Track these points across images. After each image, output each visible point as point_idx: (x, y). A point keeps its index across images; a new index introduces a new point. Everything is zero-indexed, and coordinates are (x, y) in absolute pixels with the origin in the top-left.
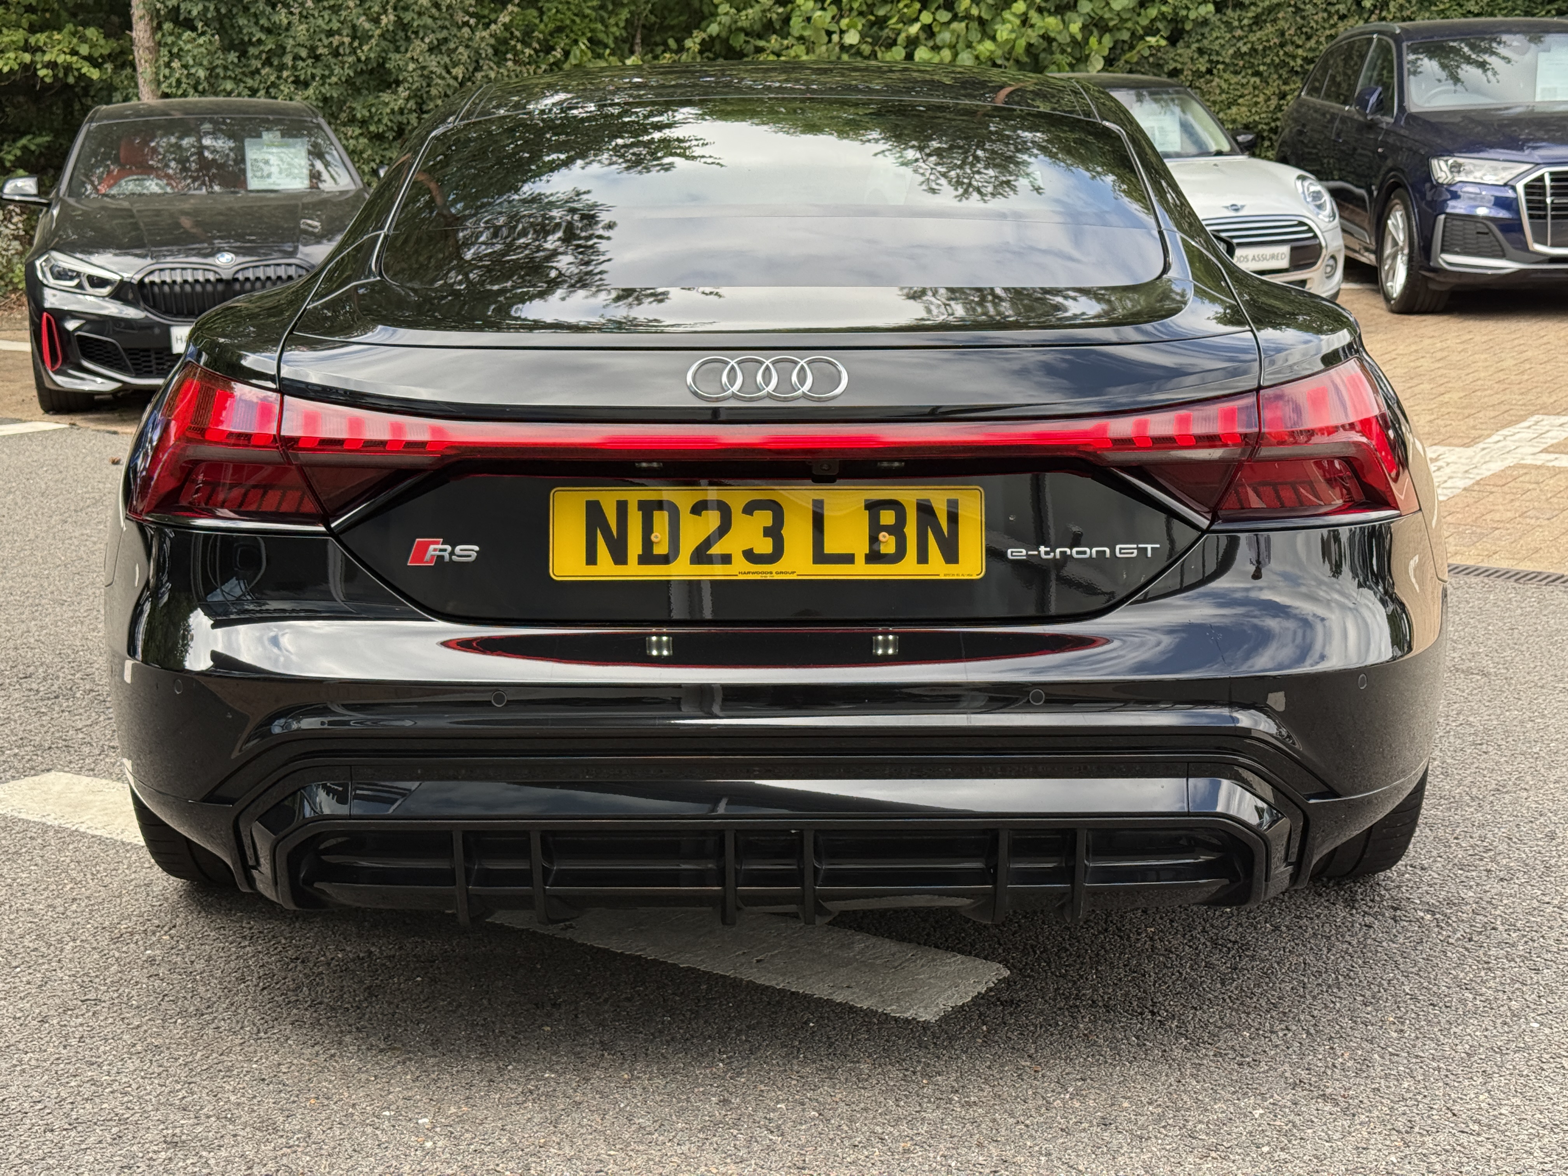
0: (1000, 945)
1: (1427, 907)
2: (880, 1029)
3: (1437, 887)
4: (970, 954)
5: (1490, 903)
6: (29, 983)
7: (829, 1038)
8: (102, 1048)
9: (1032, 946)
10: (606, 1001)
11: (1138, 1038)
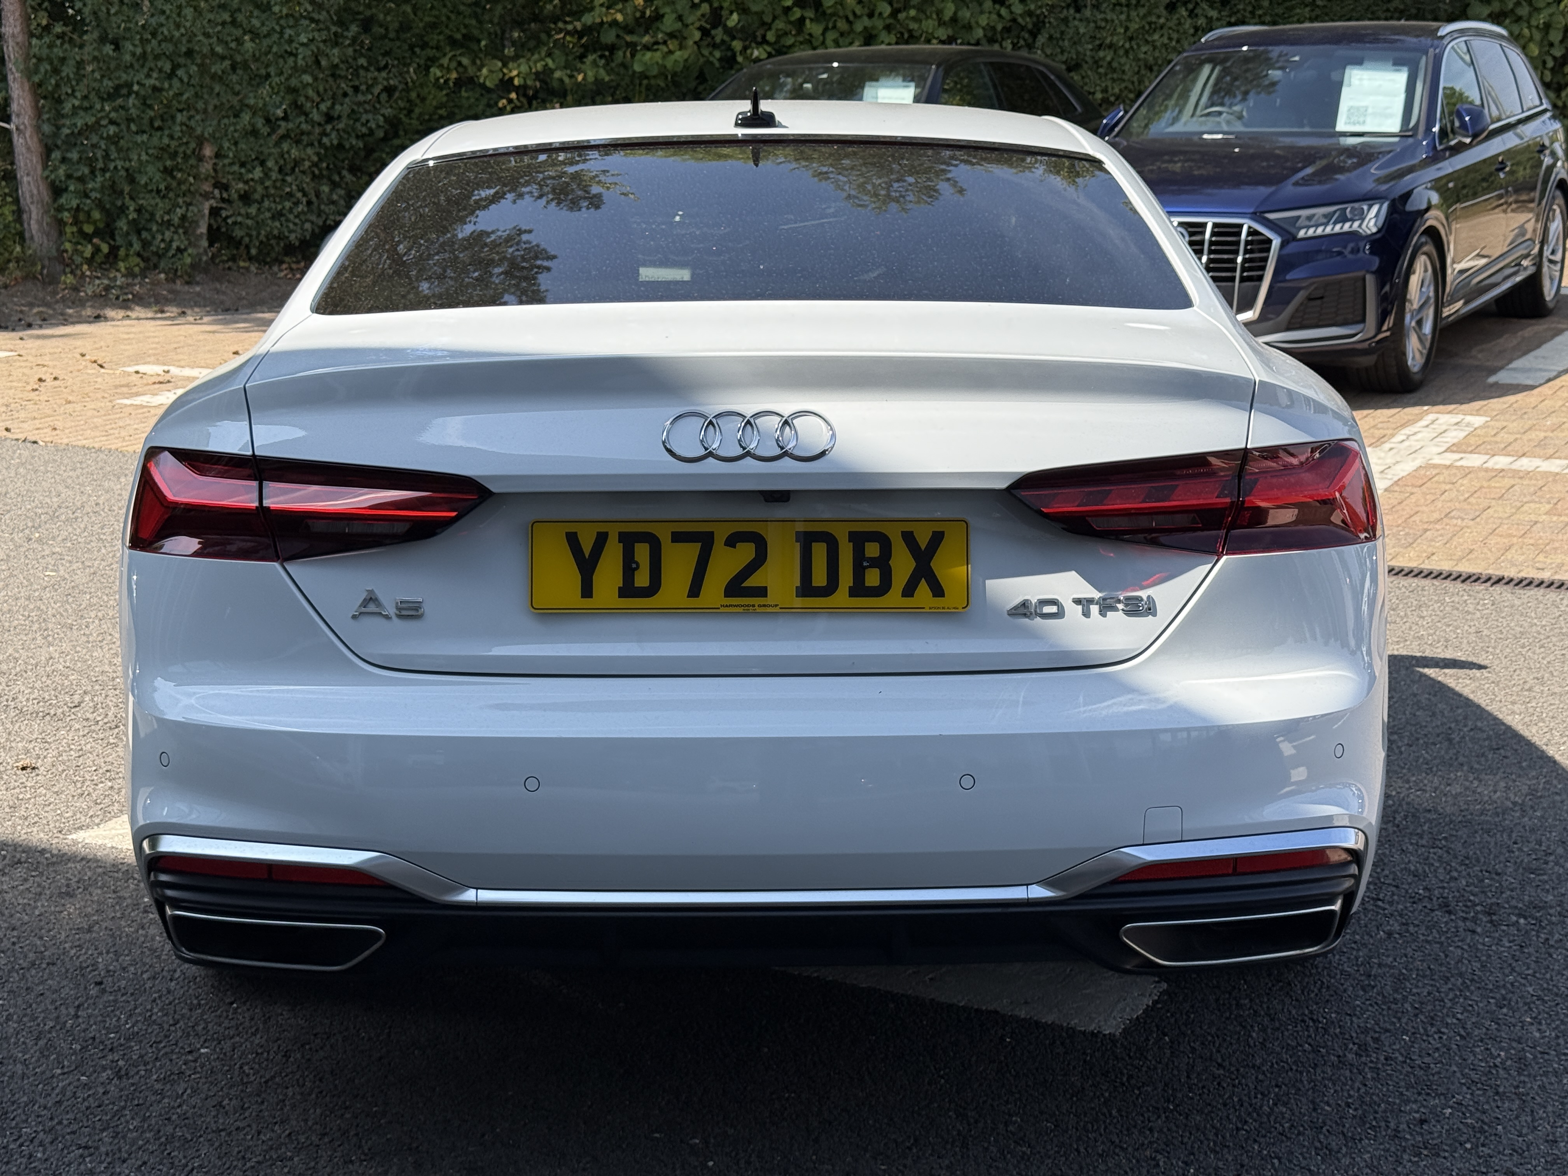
2: (1072, 1043)
7: (1029, 1052)
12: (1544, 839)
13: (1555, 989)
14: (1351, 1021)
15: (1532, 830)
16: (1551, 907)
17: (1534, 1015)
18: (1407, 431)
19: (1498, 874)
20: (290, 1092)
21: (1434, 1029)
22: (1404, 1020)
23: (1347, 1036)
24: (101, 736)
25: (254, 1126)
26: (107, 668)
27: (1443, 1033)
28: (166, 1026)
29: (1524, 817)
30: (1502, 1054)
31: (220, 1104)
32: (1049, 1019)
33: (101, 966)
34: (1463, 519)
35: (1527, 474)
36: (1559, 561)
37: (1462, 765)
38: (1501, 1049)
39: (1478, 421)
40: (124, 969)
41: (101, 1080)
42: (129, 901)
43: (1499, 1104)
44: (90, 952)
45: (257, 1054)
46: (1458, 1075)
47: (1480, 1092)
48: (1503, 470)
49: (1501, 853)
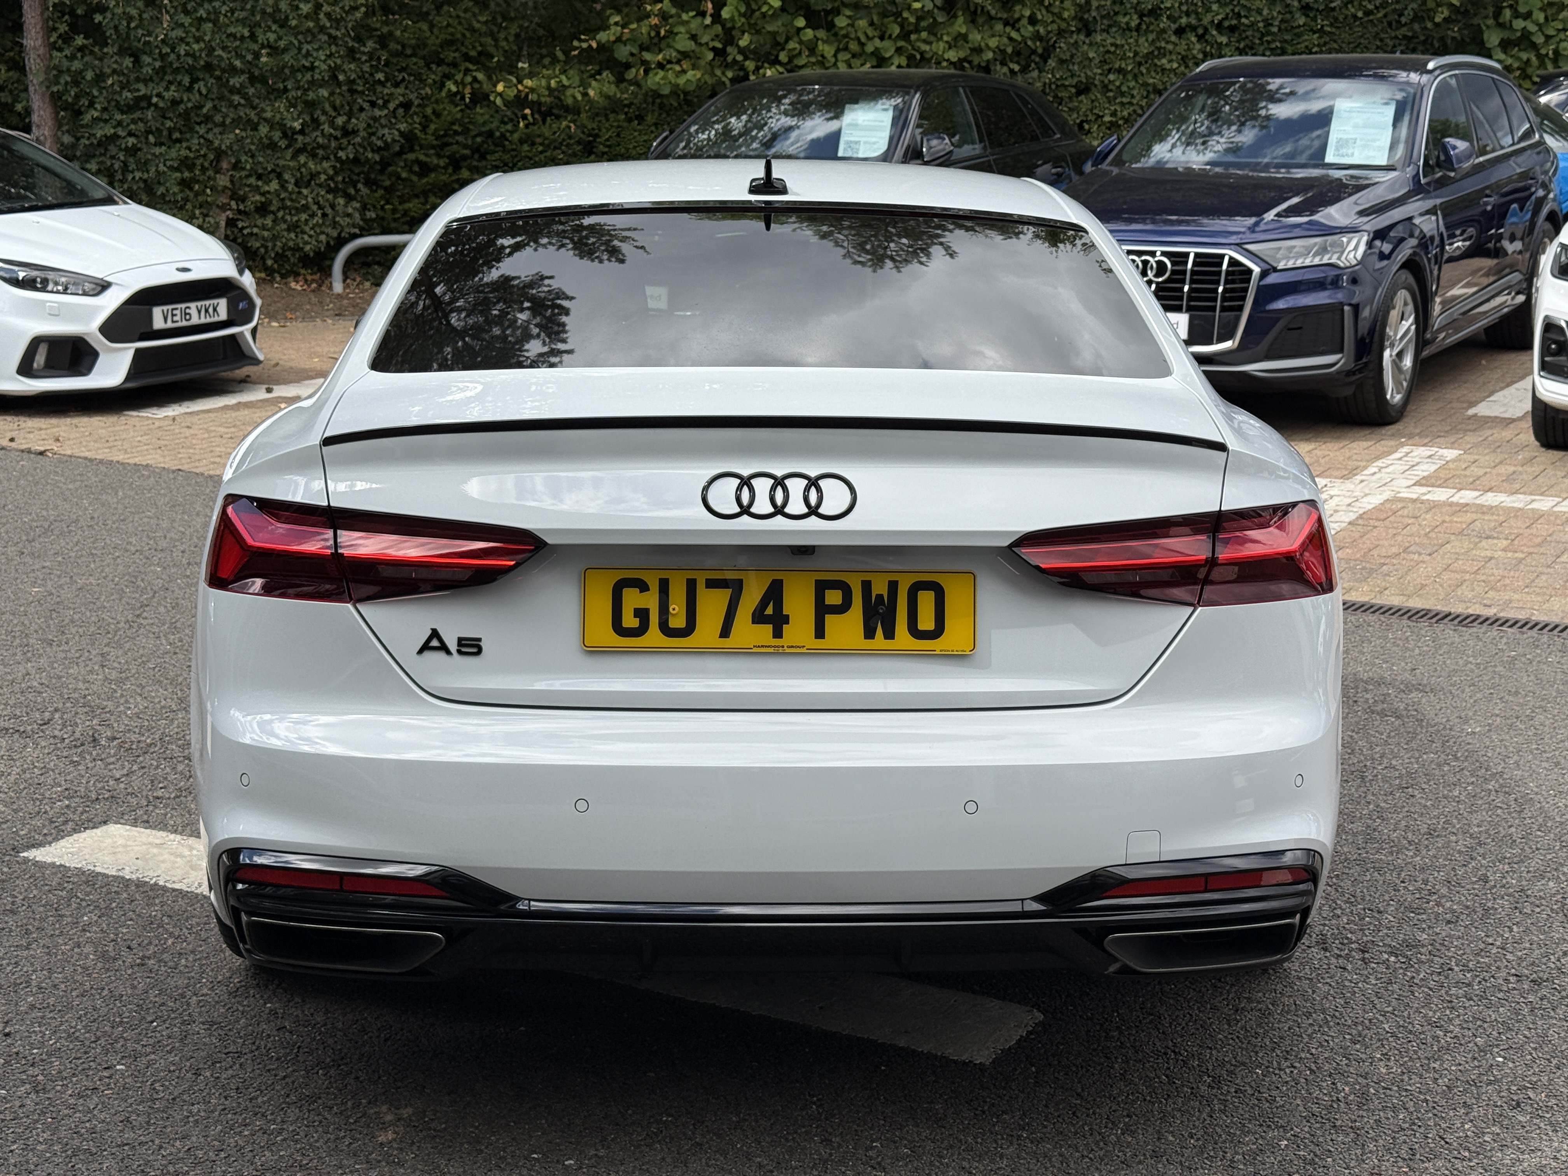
0: (1029, 989)
1: (1390, 949)
2: (943, 1072)
3: (1395, 930)
4: (1005, 999)
6: (169, 1037)
7: (901, 1080)
8: (260, 1099)
9: (1057, 991)
12: (1431, 878)
13: (1410, 1027)
14: (1211, 1054)
15: (1422, 870)
16: (1423, 946)
17: (1385, 1051)
18: (1379, 463)
19: (1379, 912)
20: (195, 1109)
21: (1288, 1064)
22: (1261, 1055)
23: (1204, 1069)
24: (65, 754)
25: (157, 1142)
26: (81, 685)
27: (1295, 1067)
28: (87, 1043)
29: (1417, 856)
30: (1347, 1089)
31: (128, 1120)
32: (926, 1048)
33: (34, 983)
34: (1420, 554)
35: (1491, 509)
36: (1507, 597)
37: (1369, 803)
38: (1346, 1084)
39: (1451, 454)
40: (55, 986)
41: (19, 1094)
42: (69, 919)
43: (1334, 1137)
44: (25, 969)
45: (170, 1071)
46: (1301, 1108)
47: (1318, 1125)
48: (1467, 505)
49: (1387, 892)
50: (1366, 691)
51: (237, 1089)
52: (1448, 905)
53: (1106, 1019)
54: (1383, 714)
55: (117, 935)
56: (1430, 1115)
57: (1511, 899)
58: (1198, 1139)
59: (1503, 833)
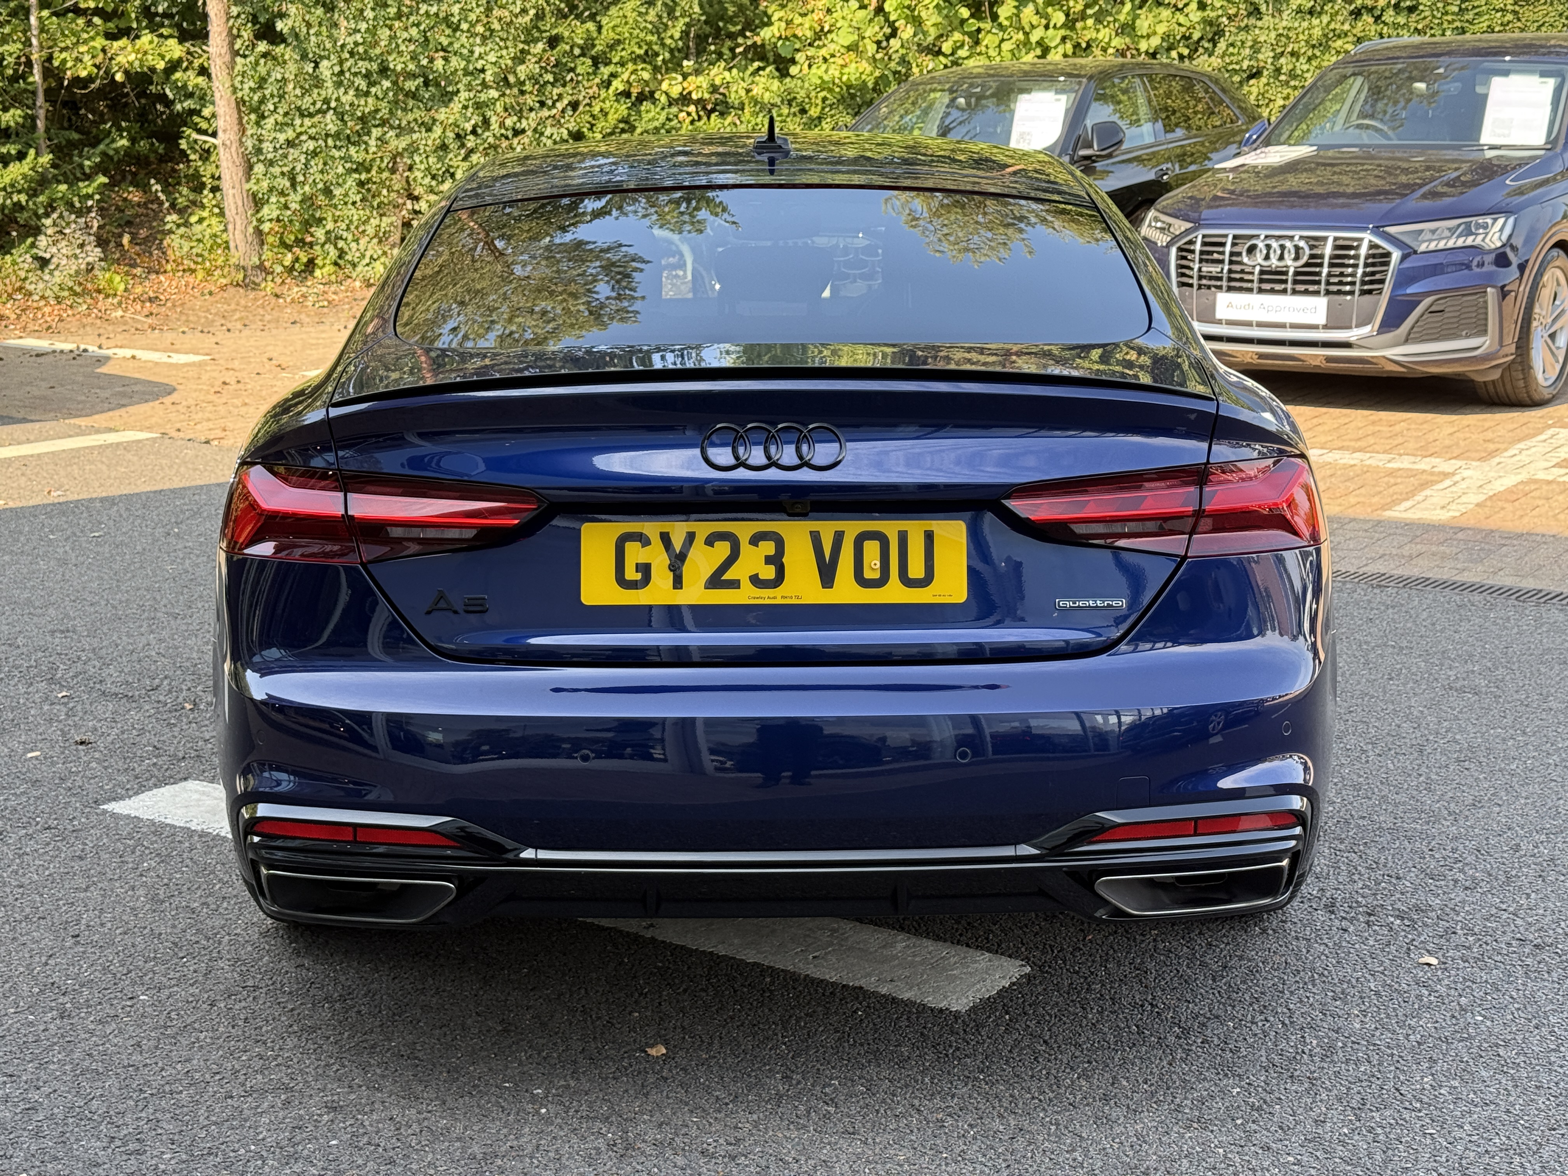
0: (1023, 944)
1: (1397, 913)
2: (918, 1018)
3: (1409, 895)
4: (997, 952)
5: (1453, 909)
6: (195, 972)
7: (874, 1025)
8: (264, 1029)
9: (1050, 946)
10: (685, 991)
11: (1137, 1027)
12: (1461, 847)
13: (1396, 986)
14: (1188, 1007)
15: (1454, 839)
16: (1433, 910)
17: (1364, 1008)
18: (1521, 445)
19: (1398, 878)
20: (202, 1036)
21: (1262, 1018)
22: (1237, 1009)
23: (1176, 1021)
24: (164, 717)
25: (160, 1064)
27: (1268, 1021)
28: (119, 975)
29: (1453, 825)
30: (1315, 1042)
31: (139, 1043)
32: (906, 996)
33: (83, 922)
38: (1316, 1037)
40: (102, 924)
41: (45, 1019)
42: (130, 865)
43: (1288, 1086)
44: (79, 909)
45: (188, 1002)
46: (1264, 1059)
47: (1275, 1075)
49: (1412, 859)
50: (1450, 669)
51: (246, 1019)
52: (1471, 872)
53: (1092, 973)
54: (1461, 690)
55: (170, 880)
56: (1393, 1068)
57: (1538, 868)
58: (1152, 1085)
59: (1550, 804)
